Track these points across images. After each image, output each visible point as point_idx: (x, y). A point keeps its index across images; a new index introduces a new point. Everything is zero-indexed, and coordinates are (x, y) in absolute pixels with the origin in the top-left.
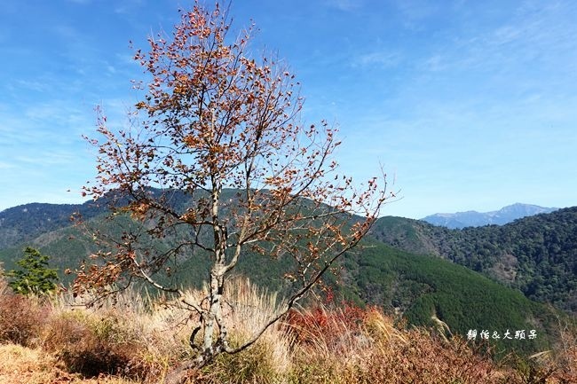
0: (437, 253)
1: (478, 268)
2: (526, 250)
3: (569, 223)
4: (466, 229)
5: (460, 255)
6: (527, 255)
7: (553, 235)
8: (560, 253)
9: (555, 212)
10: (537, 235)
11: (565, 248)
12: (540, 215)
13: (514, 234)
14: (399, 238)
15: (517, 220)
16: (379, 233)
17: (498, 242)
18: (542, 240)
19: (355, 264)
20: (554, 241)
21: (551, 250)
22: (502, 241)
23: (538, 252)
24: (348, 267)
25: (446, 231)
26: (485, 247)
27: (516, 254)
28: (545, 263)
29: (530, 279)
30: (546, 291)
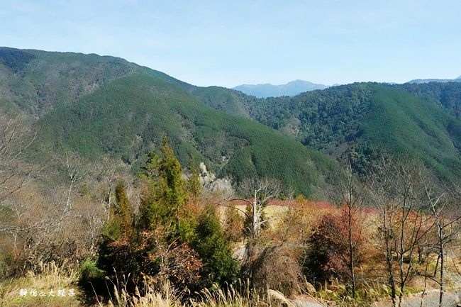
0: (248, 116)
1: (276, 127)
2: (306, 115)
3: (334, 97)
4: (268, 98)
5: (264, 118)
6: (307, 119)
7: (324, 105)
8: (326, 117)
9: (326, 89)
10: (314, 104)
11: (329, 115)
12: (317, 90)
13: (300, 104)
14: (221, 104)
15: (302, 93)
16: (207, 100)
17: (289, 109)
18: (317, 109)
19: (192, 125)
20: (324, 109)
21: (321, 115)
22: (292, 108)
23: (314, 116)
24: (187, 126)
25: (255, 99)
26: (281, 112)
27: (301, 118)
28: (317, 124)
29: (307, 135)
30: (316, 142)
